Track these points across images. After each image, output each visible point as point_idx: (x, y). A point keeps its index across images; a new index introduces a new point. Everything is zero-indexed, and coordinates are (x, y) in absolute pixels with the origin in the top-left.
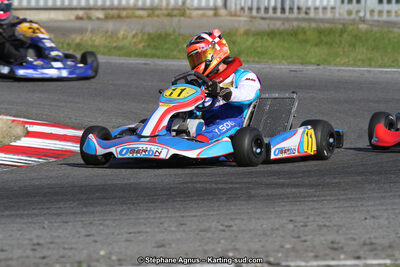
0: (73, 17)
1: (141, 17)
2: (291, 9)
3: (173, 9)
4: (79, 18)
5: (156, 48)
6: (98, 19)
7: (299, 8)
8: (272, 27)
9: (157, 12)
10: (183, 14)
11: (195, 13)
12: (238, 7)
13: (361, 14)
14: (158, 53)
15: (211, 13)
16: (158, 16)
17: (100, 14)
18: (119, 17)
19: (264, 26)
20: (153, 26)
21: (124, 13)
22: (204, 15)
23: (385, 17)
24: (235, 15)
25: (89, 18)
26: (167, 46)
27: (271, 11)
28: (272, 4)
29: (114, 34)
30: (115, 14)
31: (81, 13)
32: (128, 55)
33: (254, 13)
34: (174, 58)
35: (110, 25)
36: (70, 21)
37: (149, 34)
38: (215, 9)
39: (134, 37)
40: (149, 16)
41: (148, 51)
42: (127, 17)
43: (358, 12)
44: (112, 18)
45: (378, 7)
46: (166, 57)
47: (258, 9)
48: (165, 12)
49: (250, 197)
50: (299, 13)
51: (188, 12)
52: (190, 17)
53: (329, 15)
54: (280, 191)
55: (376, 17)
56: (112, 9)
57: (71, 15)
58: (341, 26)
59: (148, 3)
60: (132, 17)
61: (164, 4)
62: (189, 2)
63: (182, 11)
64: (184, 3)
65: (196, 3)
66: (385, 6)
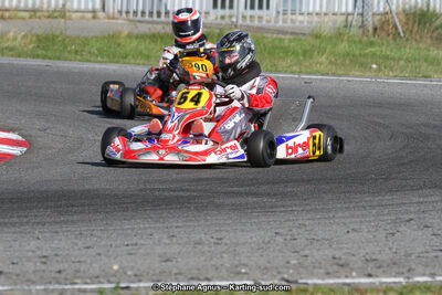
1: (23, 18)
3: (55, 11)
5: (46, 50)
8: (153, 30)
9: (38, 14)
10: (64, 16)
11: (74, 15)
12: (116, 11)
13: (234, 19)
15: (90, 15)
16: (40, 18)
18: (2, 17)
19: (144, 28)
20: (41, 26)
21: (7, 14)
22: (83, 18)
23: (256, 23)
24: (113, 18)
26: (55, 47)
29: (3, 35)
32: (20, 55)
33: (131, 16)
34: (66, 59)
37: (38, 36)
38: (94, 11)
39: (25, 36)
40: (31, 17)
41: (40, 52)
42: (10, 18)
43: (231, 17)
46: (59, 59)
48: (46, 14)
51: (68, 14)
52: (70, 19)
58: (217, 31)
59: (30, 6)
60: (15, 18)
61: (45, 6)
62: (68, 4)
63: (62, 13)
64: (64, 5)
65: (75, 6)
66: (257, 12)
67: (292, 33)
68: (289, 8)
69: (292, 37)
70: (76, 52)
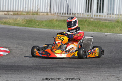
0: (3, 14)
1: (24, 15)
2: (70, 14)
3: (34, 12)
4: (5, 14)
5: (29, 24)
6: (11, 15)
7: (73, 14)
8: (64, 19)
9: (29, 13)
10: (37, 14)
11: (41, 14)
12: (54, 13)
13: (91, 16)
14: (29, 25)
15: (46, 14)
16: (29, 14)
17: (12, 13)
18: (18, 14)
19: (62, 18)
20: (28, 17)
21: (19, 13)
22: (44, 15)
23: (98, 17)
24: (53, 15)
25: (8, 14)
26: (32, 23)
27: (64, 14)
28: (64, 12)
29: (16, 19)
30: (16, 13)
31: (6, 13)
32: (20, 26)
33: (59, 14)
34: (34, 27)
35: (15, 17)
36: (3, 15)
37: (27, 20)
38: (47, 13)
39: (22, 20)
40: (27, 14)
41: (26, 25)
42: (20, 14)
43: (90, 15)
44: (16, 14)
45: (97, 14)
46: (32, 27)
47: (60, 13)
48: (32, 13)
49: (57, 70)
50: (72, 15)
51: (39, 13)
52: (39, 15)
53: (82, 16)
54: (66, 69)
55: (96, 17)
56: (15, 12)
57: (3, 13)
58: (85, 19)
59: (27, 10)
60: (22, 14)
61: (31, 11)
62: (39, 10)
63: (37, 13)
64: (37, 11)
65: (41, 11)
66: (99, 14)
67: (109, 21)
68: (109, 13)
69: (109, 22)
70: (38, 25)
